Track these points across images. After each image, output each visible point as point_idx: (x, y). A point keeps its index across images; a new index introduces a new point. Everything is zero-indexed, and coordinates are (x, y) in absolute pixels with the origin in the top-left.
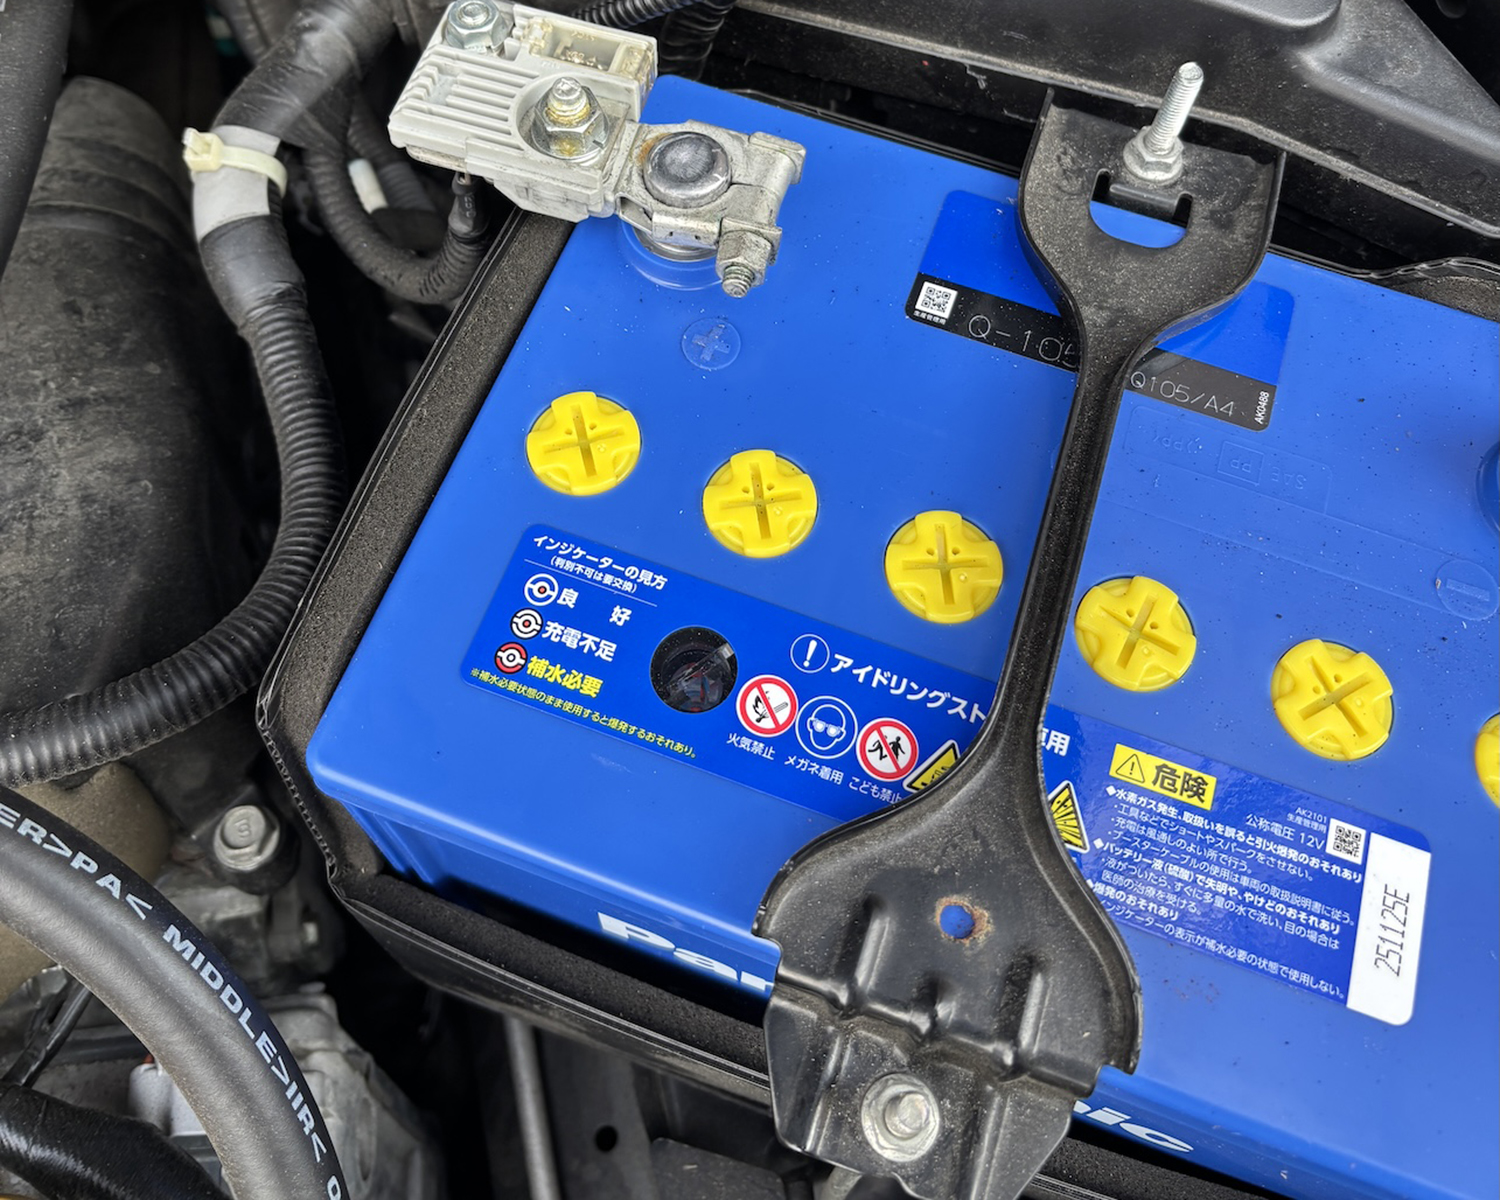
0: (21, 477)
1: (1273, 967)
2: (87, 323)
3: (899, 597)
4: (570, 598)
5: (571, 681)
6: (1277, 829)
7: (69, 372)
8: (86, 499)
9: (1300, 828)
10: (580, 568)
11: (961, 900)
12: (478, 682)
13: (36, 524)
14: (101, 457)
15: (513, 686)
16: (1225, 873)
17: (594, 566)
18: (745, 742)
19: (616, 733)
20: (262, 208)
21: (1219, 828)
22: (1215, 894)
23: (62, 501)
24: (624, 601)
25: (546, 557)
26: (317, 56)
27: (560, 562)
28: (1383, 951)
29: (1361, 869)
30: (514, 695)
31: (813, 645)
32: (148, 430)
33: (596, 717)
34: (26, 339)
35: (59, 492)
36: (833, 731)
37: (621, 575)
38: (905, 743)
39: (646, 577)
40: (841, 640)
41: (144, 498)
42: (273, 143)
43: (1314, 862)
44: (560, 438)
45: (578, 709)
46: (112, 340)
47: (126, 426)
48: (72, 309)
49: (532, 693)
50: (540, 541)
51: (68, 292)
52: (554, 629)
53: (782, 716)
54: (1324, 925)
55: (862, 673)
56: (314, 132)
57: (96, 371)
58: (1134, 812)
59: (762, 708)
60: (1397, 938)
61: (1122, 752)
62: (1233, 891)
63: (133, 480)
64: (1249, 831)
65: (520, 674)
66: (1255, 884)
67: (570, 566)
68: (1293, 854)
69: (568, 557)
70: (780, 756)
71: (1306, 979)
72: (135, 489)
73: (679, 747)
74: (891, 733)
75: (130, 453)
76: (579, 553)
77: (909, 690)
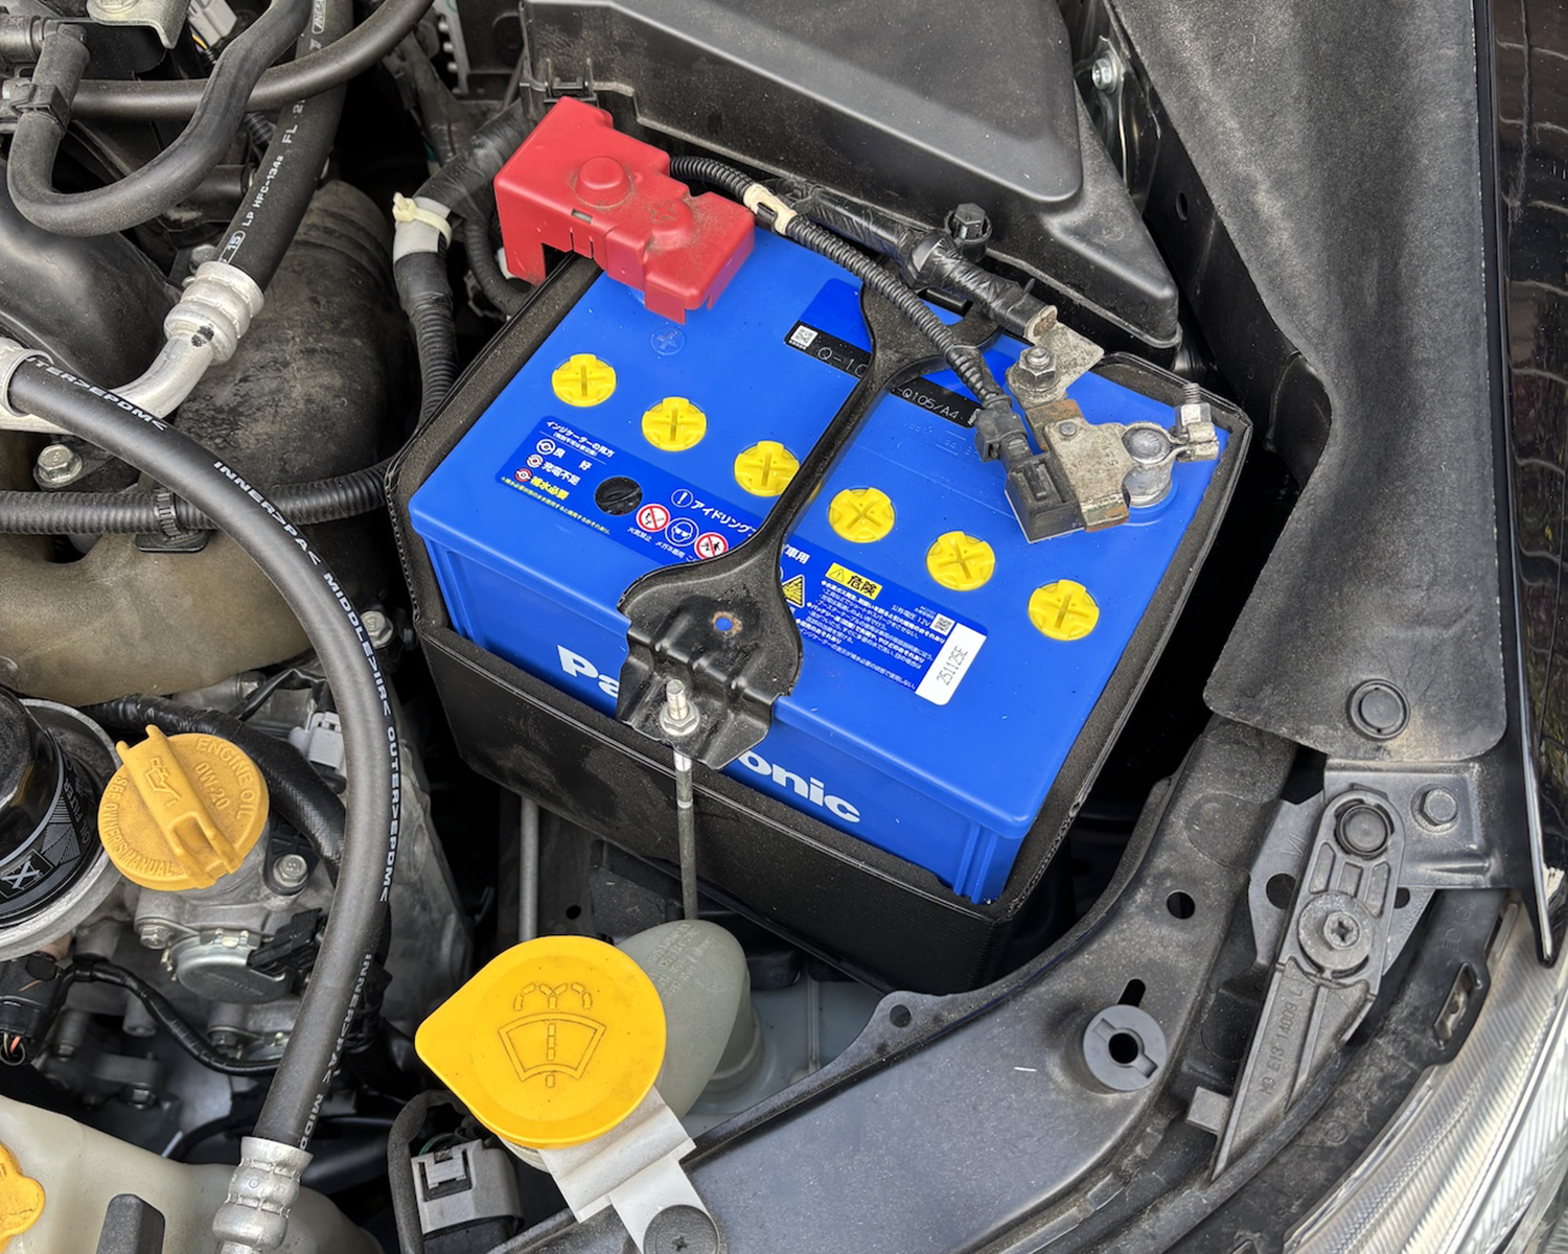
0: (274, 385)
1: (883, 671)
2: (322, 310)
3: (738, 480)
4: (560, 453)
5: (553, 491)
6: (907, 614)
7: (308, 334)
8: (309, 401)
9: (919, 615)
10: (569, 440)
11: (729, 615)
12: (503, 483)
13: (279, 409)
14: (320, 381)
15: (521, 488)
16: (872, 628)
17: (577, 440)
18: (637, 532)
19: (570, 518)
20: (434, 248)
21: (876, 609)
22: (863, 635)
23: (295, 400)
24: (588, 459)
25: (552, 432)
26: (480, 163)
27: (558, 435)
28: (944, 672)
29: (946, 638)
30: (521, 492)
31: (685, 495)
32: (350, 373)
33: (562, 508)
34: (286, 313)
35: (294, 395)
36: (685, 534)
37: (590, 447)
38: (721, 546)
39: (603, 450)
40: (699, 494)
41: (340, 406)
42: (446, 211)
43: (922, 631)
44: (572, 375)
45: (553, 504)
46: (336, 322)
47: (336, 367)
48: (315, 301)
49: (531, 492)
50: (550, 424)
51: (313, 291)
52: (548, 466)
53: (660, 524)
54: (917, 658)
55: (707, 511)
56: (472, 209)
57: (323, 336)
58: (833, 594)
59: (650, 518)
60: (954, 670)
61: (835, 567)
62: (874, 636)
63: (337, 396)
64: (891, 612)
65: (527, 484)
66: (886, 635)
67: (563, 438)
68: (912, 626)
69: (563, 434)
70: (654, 541)
71: (898, 678)
72: (337, 401)
73: (602, 529)
74: (715, 540)
75: (337, 382)
76: (570, 433)
77: (731, 522)
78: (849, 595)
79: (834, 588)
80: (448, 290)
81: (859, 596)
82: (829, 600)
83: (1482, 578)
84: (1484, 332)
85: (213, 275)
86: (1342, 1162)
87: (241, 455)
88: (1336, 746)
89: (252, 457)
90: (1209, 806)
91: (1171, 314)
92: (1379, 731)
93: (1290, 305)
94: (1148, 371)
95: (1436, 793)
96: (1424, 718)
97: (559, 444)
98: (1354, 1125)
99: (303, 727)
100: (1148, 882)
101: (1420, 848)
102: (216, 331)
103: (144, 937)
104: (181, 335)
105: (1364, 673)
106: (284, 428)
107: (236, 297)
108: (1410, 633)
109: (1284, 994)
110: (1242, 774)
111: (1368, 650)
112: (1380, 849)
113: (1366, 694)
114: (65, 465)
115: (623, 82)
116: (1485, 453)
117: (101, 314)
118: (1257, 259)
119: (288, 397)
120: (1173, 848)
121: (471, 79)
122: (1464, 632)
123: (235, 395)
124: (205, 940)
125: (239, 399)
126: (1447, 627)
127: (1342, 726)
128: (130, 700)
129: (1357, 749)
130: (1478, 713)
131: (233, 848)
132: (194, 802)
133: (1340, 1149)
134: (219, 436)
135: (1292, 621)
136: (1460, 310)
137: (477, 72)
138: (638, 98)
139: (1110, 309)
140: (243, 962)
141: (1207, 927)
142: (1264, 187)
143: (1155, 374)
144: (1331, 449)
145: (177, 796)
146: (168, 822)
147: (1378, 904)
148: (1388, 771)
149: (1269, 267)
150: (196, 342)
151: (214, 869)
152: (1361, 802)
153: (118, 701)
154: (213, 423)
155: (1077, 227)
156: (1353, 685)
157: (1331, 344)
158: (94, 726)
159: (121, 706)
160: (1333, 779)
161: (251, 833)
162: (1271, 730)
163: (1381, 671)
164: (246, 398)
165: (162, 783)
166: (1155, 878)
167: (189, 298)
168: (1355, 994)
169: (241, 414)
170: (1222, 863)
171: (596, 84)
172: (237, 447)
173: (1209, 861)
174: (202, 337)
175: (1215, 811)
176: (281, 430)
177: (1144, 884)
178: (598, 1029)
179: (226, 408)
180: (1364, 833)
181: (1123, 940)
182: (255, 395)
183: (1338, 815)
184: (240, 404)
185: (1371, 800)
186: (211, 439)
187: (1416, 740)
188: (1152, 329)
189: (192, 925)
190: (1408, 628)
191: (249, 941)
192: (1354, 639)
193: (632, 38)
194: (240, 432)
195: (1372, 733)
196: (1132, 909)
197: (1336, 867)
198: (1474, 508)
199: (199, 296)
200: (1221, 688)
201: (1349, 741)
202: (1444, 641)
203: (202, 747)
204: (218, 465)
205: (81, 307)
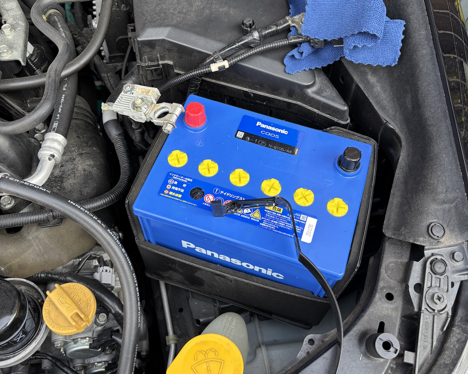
0: (72, 167)
2: (82, 140)
3: (232, 182)
4: (176, 183)
5: (177, 195)
7: (79, 148)
8: (84, 170)
10: (178, 178)
12: (161, 195)
13: (75, 174)
14: (87, 163)
16: (283, 222)
17: (180, 178)
18: (205, 204)
19: (184, 203)
20: (116, 118)
21: (283, 216)
22: (281, 225)
23: (80, 171)
24: (185, 183)
25: (172, 176)
27: (174, 177)
28: (308, 233)
29: (305, 222)
30: (167, 197)
31: (217, 190)
32: (95, 159)
33: (181, 200)
34: (70, 142)
35: (79, 169)
37: (185, 179)
39: (189, 180)
40: (222, 189)
41: (94, 171)
43: (298, 221)
44: (174, 157)
45: (178, 199)
46: (87, 143)
47: (90, 158)
48: (78, 137)
49: (170, 197)
50: (171, 174)
51: (77, 134)
52: (173, 188)
53: (212, 200)
54: (299, 229)
55: (225, 194)
57: (84, 148)
58: (269, 214)
59: (208, 199)
60: (310, 231)
62: (284, 225)
63: (93, 168)
65: (168, 194)
66: (288, 224)
67: (176, 178)
69: (175, 177)
70: (211, 206)
72: (93, 169)
73: (195, 205)
75: (92, 163)
76: (177, 176)
77: (233, 196)
78: (274, 213)
79: (269, 211)
80: (122, 131)
81: (277, 213)
82: (268, 216)
83: (460, 188)
84: (448, 115)
85: (51, 137)
86: (451, 367)
87: (67, 191)
88: (427, 243)
89: (70, 191)
90: (391, 265)
91: (347, 114)
92: (438, 237)
93: (383, 108)
94: (343, 131)
95: (457, 252)
96: (450, 231)
97: (175, 180)
98: (452, 356)
99: (97, 272)
100: (379, 291)
101: (454, 269)
102: (55, 155)
103: (56, 346)
104: (44, 157)
105: (432, 220)
106: (79, 181)
107: (59, 142)
108: (442, 207)
109: (425, 319)
110: (398, 253)
111: (431, 213)
112: (444, 272)
113: (432, 227)
114: (9, 202)
115: (169, 60)
116: (454, 151)
117: (16, 154)
118: (371, 95)
119: (77, 170)
120: (383, 279)
121: (110, 58)
122: (457, 204)
123: (60, 172)
124: (75, 343)
125: (62, 173)
126: (452, 203)
127: (427, 237)
128: (42, 273)
129: (432, 243)
130: (465, 228)
131: (89, 318)
132: (76, 307)
133: (450, 363)
134: (58, 186)
135: (405, 206)
136: (440, 109)
137: (112, 55)
138: (174, 65)
139: (328, 114)
140: (88, 347)
141: (398, 302)
142: (369, 74)
143: (345, 132)
144: (403, 151)
145: (70, 306)
146: (68, 315)
147: (446, 288)
148: (442, 248)
149: (375, 98)
150: (50, 159)
151: (84, 326)
152: (436, 259)
153: (38, 274)
154: (55, 182)
155: (316, 91)
156: (428, 224)
157: (398, 119)
158: (32, 284)
159: (39, 275)
160: (427, 253)
161: (93, 312)
162: (407, 241)
163: (435, 219)
164: (64, 172)
165: (64, 303)
166: (380, 289)
167: (45, 145)
168: (444, 316)
169: (63, 178)
170: (398, 282)
171: (161, 62)
172: (65, 189)
173: (394, 282)
174: (51, 157)
175: (393, 266)
176: (78, 181)
177: (378, 292)
178: (222, 362)
179: (58, 176)
180: (439, 268)
181: (375, 310)
182: (66, 171)
183: (431, 263)
184: (63, 174)
185: (439, 257)
186: (56, 187)
187: (449, 238)
188: (342, 119)
189: (70, 339)
190: (441, 205)
191: (89, 340)
192: (426, 211)
193: (172, 48)
194: (65, 184)
195: (436, 237)
196: (376, 300)
197: (433, 279)
198: (454, 167)
199: (48, 144)
200: (388, 229)
201: (430, 241)
202: (451, 208)
203: (72, 287)
204: (69, 201)
205: (10, 153)
